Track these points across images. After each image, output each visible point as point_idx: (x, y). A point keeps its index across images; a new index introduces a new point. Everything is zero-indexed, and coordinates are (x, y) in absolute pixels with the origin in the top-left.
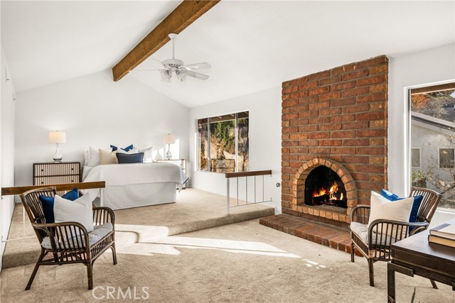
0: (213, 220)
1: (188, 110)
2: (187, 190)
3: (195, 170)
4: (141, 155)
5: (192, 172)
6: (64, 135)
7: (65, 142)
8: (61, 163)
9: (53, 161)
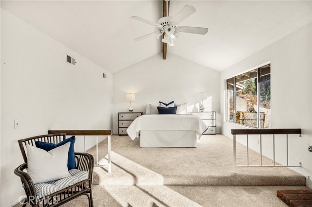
0: (214, 178)
1: (219, 73)
2: (217, 136)
3: (225, 120)
4: (176, 108)
5: (222, 122)
6: (134, 96)
7: (134, 100)
8: (133, 113)
9: (129, 111)
